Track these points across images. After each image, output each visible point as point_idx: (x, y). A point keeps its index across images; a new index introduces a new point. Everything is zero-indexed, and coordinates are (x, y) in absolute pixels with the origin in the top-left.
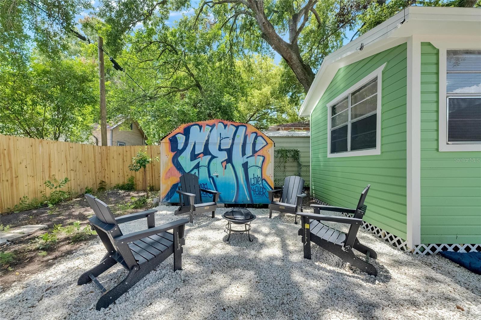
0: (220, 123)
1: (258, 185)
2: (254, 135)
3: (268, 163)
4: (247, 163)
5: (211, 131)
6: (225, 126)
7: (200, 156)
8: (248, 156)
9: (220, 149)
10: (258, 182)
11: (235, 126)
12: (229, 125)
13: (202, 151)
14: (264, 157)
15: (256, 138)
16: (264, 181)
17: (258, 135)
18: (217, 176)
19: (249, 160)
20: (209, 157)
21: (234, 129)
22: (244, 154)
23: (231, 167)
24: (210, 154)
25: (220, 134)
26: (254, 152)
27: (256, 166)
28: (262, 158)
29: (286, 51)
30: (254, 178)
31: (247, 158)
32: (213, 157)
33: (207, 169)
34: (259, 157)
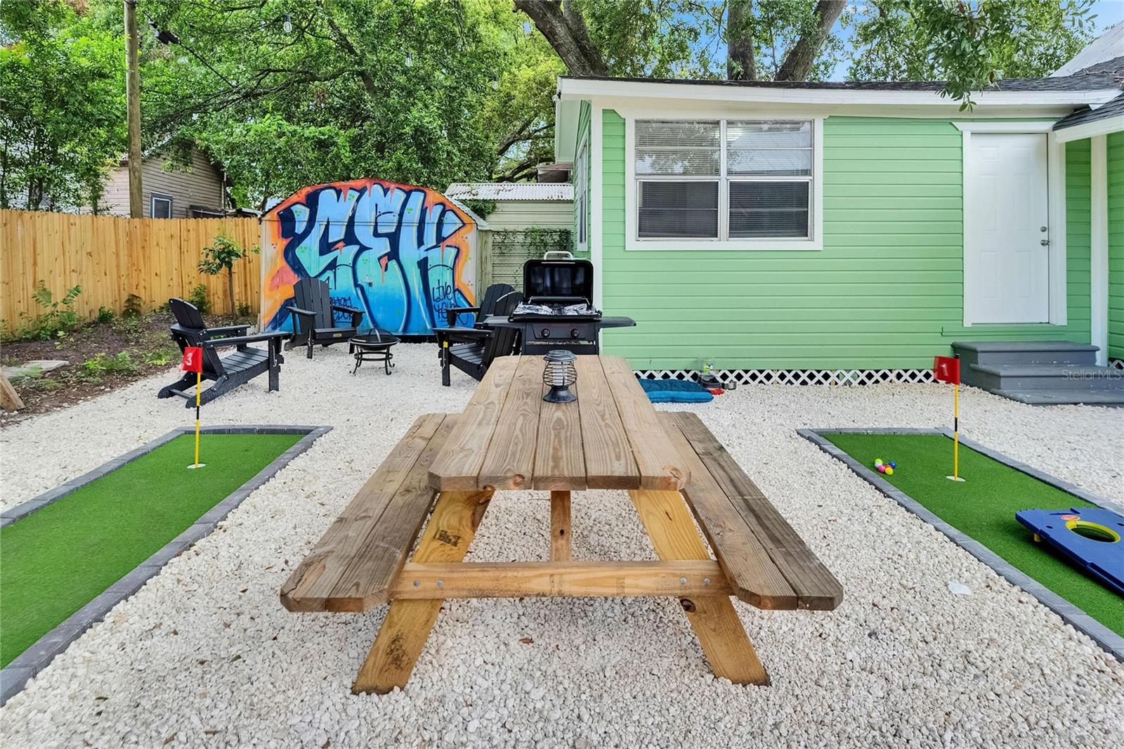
0: (375, 186)
1: (446, 300)
2: (440, 208)
3: (466, 261)
4: (426, 259)
5: (358, 200)
6: (386, 191)
7: (337, 246)
8: (429, 246)
9: (376, 234)
10: (446, 294)
11: (404, 191)
12: (393, 189)
13: (342, 237)
14: (458, 249)
15: (443, 214)
16: (457, 292)
17: (447, 209)
18: (370, 284)
19: (431, 254)
20: (356, 248)
21: (403, 196)
22: (420, 242)
23: (397, 267)
24: (357, 242)
25: (376, 205)
26: (440, 239)
27: (443, 265)
28: (454, 251)
29: (543, 17)
30: (439, 288)
31: (427, 250)
32: (363, 249)
33: (350, 270)
34: (449, 248)
